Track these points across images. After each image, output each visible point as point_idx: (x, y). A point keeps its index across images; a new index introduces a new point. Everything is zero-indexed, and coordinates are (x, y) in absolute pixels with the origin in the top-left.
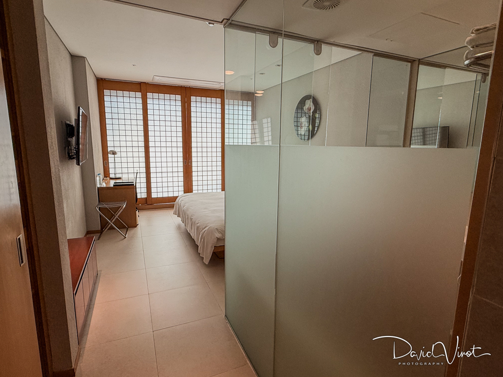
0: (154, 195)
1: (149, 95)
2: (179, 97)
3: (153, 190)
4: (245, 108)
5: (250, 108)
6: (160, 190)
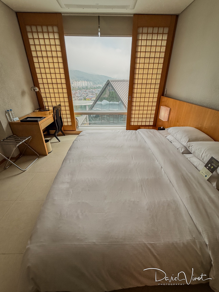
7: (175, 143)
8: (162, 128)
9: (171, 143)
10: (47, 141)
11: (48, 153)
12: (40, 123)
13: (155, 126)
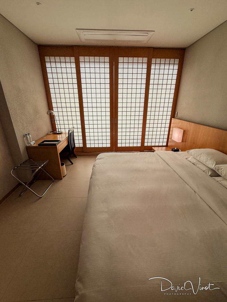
0: (88, 146)
1: (81, 59)
2: (107, 59)
3: (88, 142)
4: (171, 67)
5: (176, 67)
6: (92, 142)
7: (199, 165)
8: (176, 148)
9: (194, 165)
10: (62, 164)
11: (63, 177)
12: (58, 146)
13: (167, 147)
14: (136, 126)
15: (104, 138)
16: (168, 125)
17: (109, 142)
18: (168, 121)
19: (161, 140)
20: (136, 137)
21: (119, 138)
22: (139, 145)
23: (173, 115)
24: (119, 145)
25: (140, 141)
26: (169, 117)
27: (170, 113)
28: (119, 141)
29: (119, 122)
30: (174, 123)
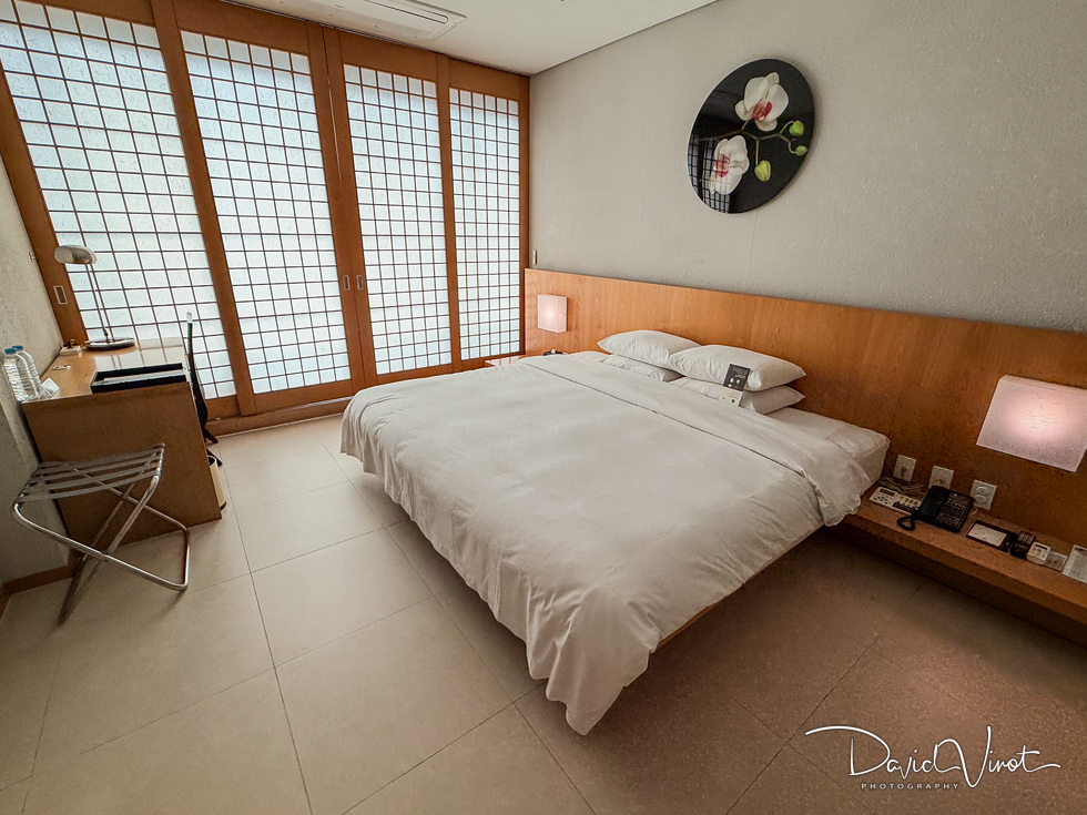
0: (259, 387)
1: (191, 41)
3: (255, 371)
4: (502, 121)
5: (515, 122)
6: (276, 369)
13: (524, 353)
14: (429, 297)
15: (323, 348)
16: (516, 291)
17: (343, 360)
18: (516, 279)
19: (505, 337)
20: (432, 335)
21: (378, 342)
22: (446, 359)
23: (526, 261)
24: (382, 369)
25: (446, 346)
26: (516, 267)
27: (516, 255)
28: (379, 355)
29: (372, 287)
30: (532, 284)
